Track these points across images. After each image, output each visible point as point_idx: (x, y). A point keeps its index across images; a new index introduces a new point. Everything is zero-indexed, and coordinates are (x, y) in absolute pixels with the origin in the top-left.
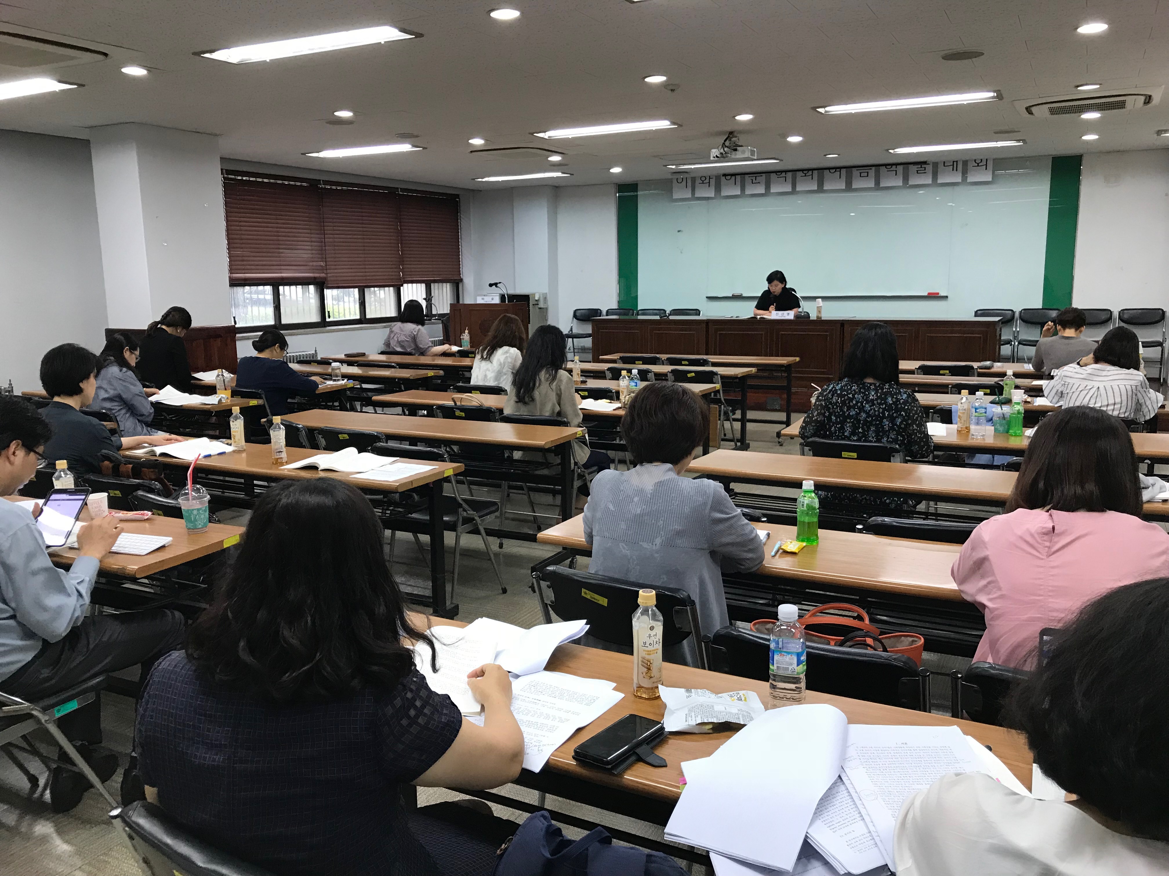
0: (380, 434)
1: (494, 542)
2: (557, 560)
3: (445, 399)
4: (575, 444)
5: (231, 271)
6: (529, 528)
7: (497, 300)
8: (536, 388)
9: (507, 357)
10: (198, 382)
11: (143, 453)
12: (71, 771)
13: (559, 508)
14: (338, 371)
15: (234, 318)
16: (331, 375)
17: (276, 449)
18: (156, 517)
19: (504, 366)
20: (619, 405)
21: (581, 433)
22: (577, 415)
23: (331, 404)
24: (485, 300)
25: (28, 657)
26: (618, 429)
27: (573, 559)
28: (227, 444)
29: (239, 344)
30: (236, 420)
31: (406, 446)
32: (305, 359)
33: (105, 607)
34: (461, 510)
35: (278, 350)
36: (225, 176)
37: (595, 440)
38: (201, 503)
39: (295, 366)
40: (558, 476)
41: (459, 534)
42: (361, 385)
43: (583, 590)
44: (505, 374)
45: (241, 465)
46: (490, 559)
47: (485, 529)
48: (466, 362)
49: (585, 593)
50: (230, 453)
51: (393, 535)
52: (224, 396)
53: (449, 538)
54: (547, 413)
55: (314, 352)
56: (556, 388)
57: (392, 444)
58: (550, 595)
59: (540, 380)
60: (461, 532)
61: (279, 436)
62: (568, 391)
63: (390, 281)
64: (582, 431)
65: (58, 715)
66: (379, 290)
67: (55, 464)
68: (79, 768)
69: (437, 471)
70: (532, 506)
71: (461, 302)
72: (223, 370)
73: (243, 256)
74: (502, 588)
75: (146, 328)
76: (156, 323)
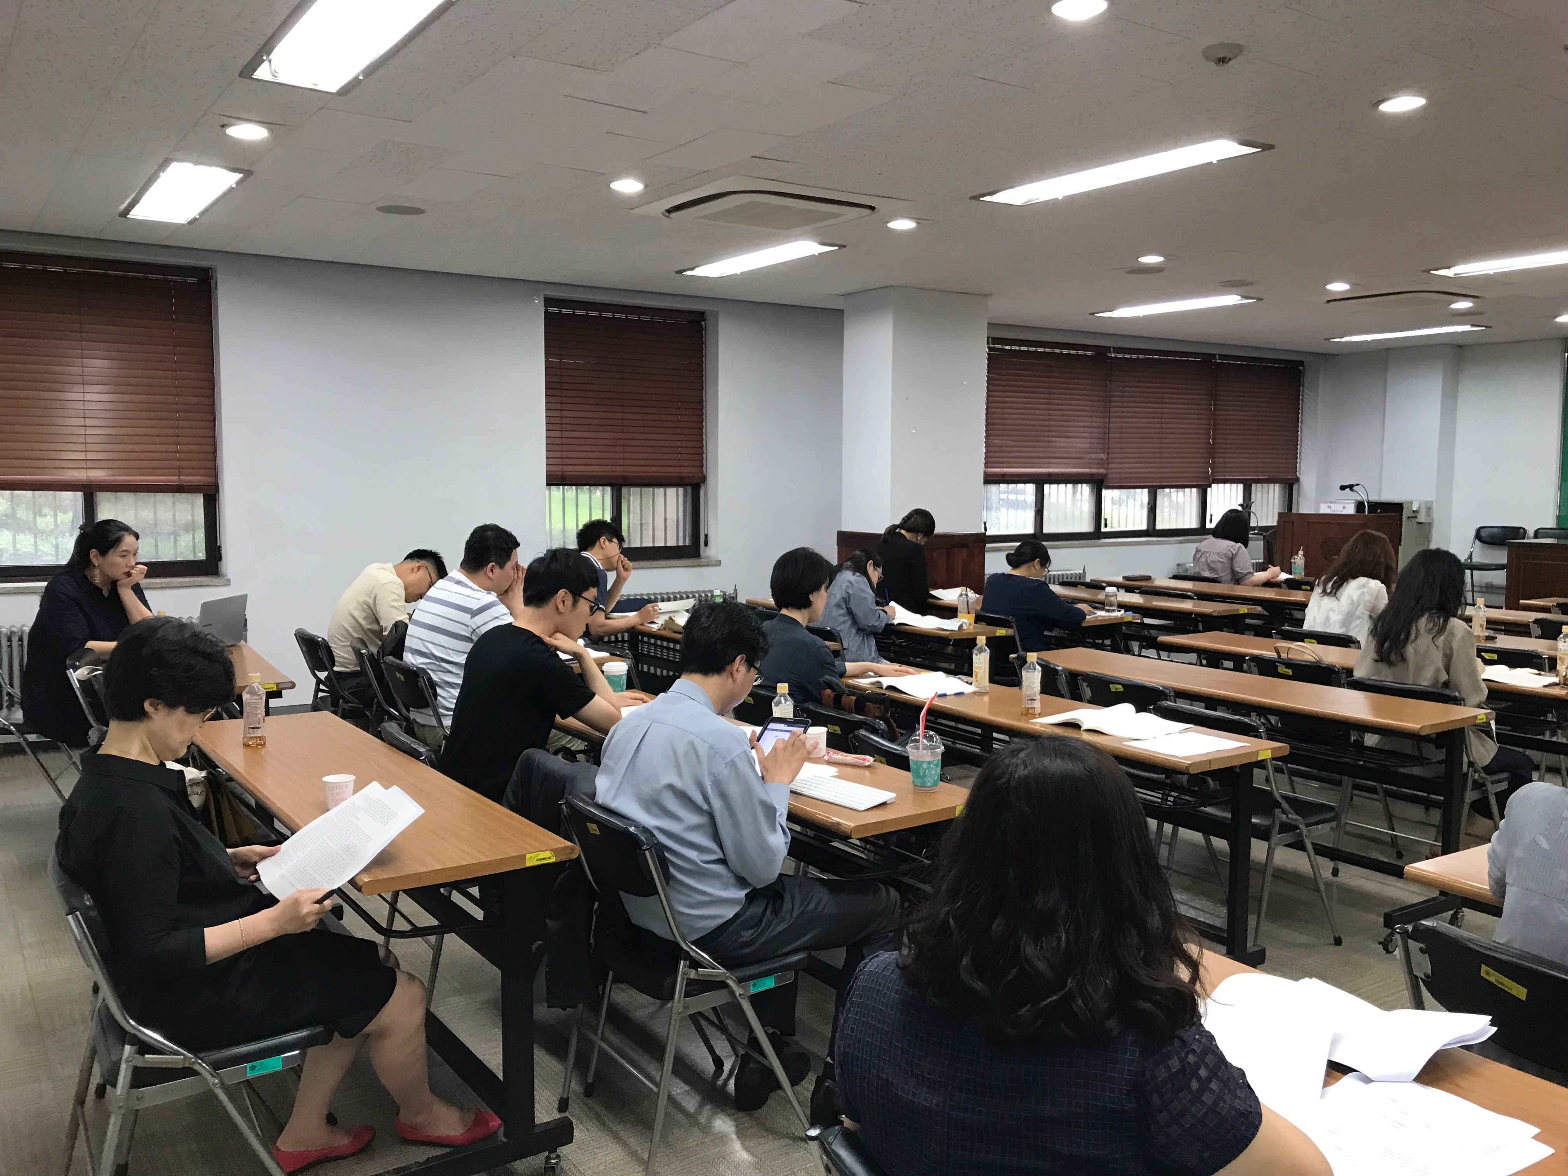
0: (1166, 688)
1: (1326, 866)
2: (1430, 908)
3: (1263, 648)
4: (1470, 732)
5: (987, 465)
6: (1382, 853)
7: (1351, 510)
8: (1410, 641)
9: (1363, 593)
10: (936, 601)
11: (868, 684)
12: (760, 1062)
13: (1434, 829)
14: (1113, 599)
15: (985, 523)
16: (1103, 603)
17: (1028, 696)
18: (878, 764)
19: (1358, 606)
20: (1556, 680)
21: (1484, 717)
22: (1477, 689)
23: (1100, 641)
24: (1333, 508)
25: (729, 913)
26: (1550, 717)
27: (1456, 913)
28: (967, 682)
29: (988, 556)
30: (980, 653)
31: (1199, 709)
32: (1069, 580)
33: (810, 866)
34: (1278, 811)
35: (1038, 567)
36: (991, 345)
37: (1506, 730)
38: (933, 754)
39: (1056, 589)
40: (1439, 781)
41: (1273, 846)
42: (1142, 620)
43: (1484, 968)
44: (1359, 618)
45: (981, 711)
46: (1318, 890)
47: (1313, 844)
48: (1297, 596)
49: (1487, 973)
50: (969, 694)
51: (1175, 832)
52: (966, 621)
53: (1258, 849)
54: (1425, 681)
55: (1081, 572)
56: (1444, 644)
57: (1183, 705)
58: (1424, 966)
59: (1418, 631)
60: (1276, 844)
61: (1032, 678)
62: (1465, 652)
63: (1195, 479)
64: (1486, 714)
65: (753, 991)
66: (1177, 492)
67: (776, 688)
68: (770, 1063)
69: (1249, 751)
70: (1391, 820)
71: (1294, 511)
72: (968, 589)
73: (1002, 446)
74: (1335, 938)
75: (883, 532)
76: (895, 527)
